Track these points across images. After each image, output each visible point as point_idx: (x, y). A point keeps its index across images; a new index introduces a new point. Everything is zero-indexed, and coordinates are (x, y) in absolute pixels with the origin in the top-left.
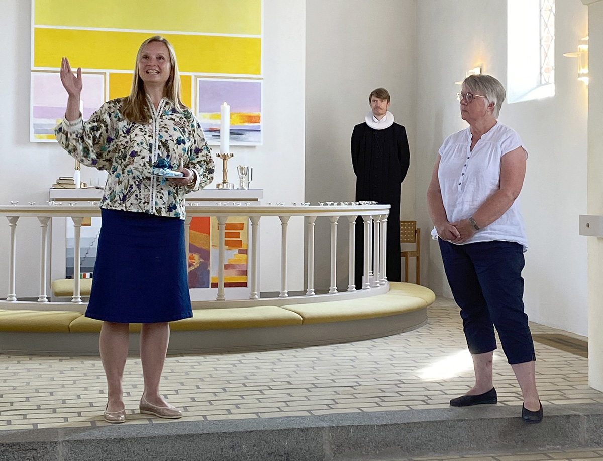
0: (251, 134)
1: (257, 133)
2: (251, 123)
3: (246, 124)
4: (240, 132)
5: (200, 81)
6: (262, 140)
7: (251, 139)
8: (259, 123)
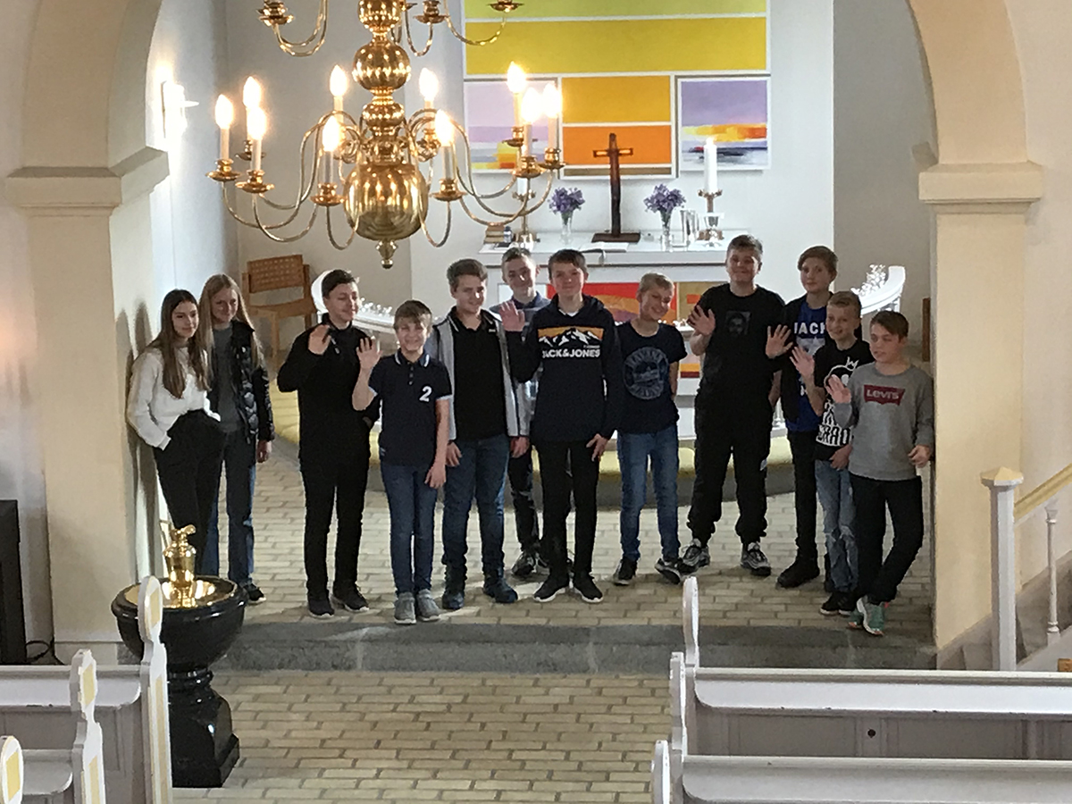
0: (755, 152)
1: (762, 152)
2: (754, 138)
3: (747, 140)
4: (739, 152)
5: (682, 83)
6: (770, 162)
7: (754, 161)
8: (765, 137)
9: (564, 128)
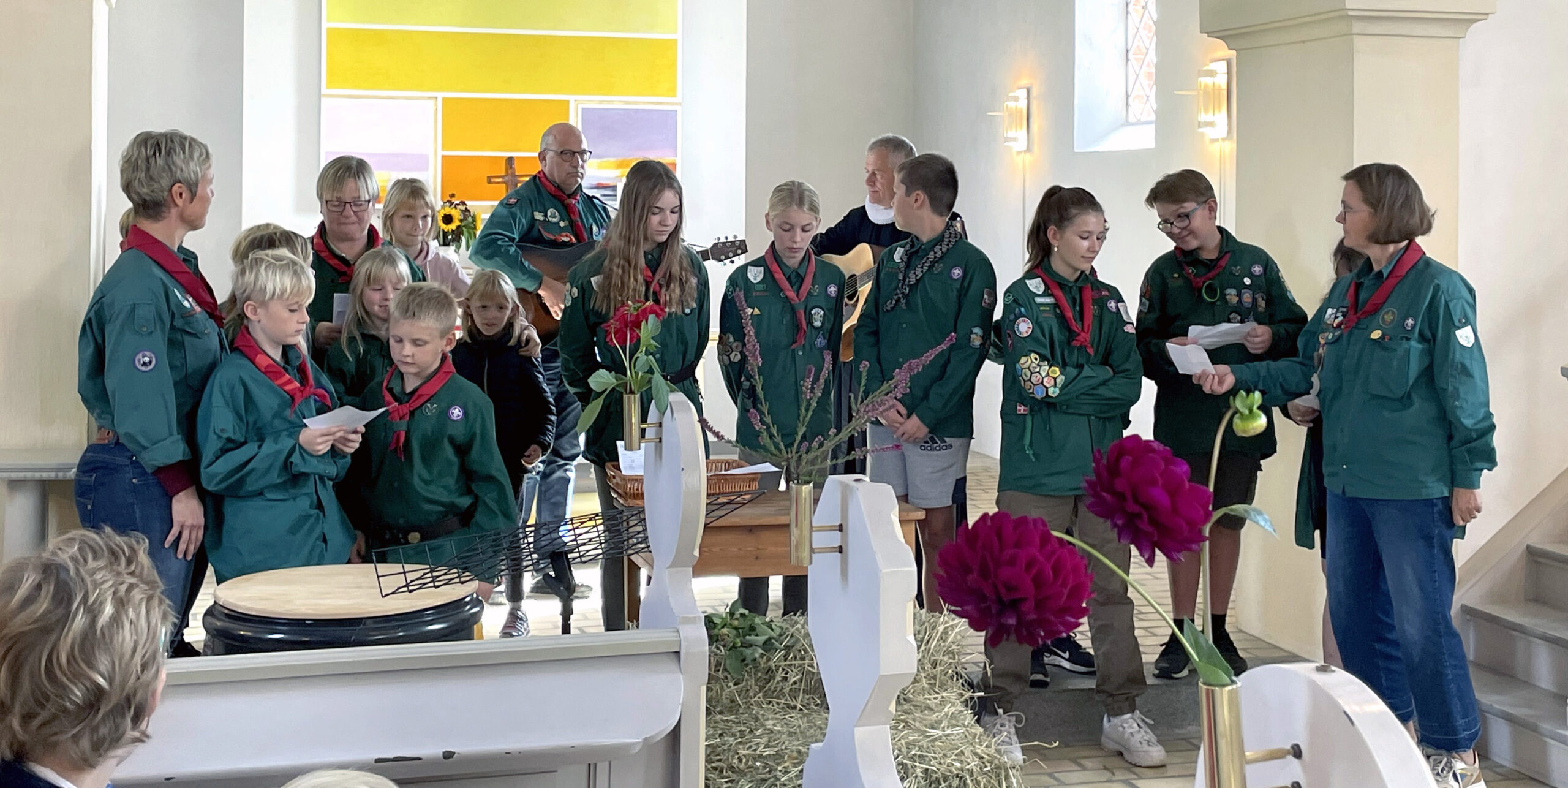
5: (583, 109)
9: (443, 157)
